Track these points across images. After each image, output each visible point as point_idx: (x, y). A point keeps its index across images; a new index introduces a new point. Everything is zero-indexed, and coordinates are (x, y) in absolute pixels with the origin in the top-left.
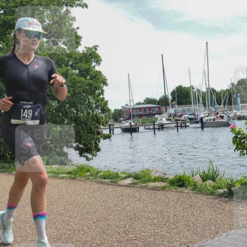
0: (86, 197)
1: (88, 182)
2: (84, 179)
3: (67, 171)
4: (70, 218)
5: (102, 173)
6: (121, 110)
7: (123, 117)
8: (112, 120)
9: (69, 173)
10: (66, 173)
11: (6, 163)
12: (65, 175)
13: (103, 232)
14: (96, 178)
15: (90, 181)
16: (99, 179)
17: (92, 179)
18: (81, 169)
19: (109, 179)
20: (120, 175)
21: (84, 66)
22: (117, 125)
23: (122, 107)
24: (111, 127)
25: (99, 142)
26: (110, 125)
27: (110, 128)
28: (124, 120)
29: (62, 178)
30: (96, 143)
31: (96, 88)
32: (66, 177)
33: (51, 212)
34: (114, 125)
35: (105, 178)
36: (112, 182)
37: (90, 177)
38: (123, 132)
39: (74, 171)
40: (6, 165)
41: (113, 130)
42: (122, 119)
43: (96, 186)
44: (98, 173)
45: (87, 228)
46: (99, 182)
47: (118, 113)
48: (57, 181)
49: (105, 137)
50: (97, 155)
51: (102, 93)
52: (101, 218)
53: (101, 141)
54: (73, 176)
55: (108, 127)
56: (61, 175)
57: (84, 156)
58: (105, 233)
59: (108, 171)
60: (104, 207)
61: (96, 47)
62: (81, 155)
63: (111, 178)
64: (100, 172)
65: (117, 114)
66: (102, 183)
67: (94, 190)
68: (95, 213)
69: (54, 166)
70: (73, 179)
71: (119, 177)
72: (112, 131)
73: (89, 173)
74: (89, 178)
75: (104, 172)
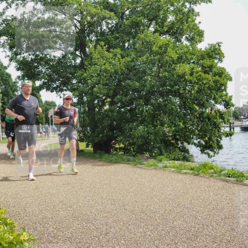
0: (212, 194)
1: (212, 179)
2: (207, 176)
3: (189, 167)
4: (197, 212)
5: (226, 171)
6: (242, 108)
7: (244, 116)
8: (232, 118)
9: (192, 169)
10: (188, 169)
11: (131, 156)
12: (188, 171)
13: (232, 229)
14: (220, 176)
15: (214, 178)
16: (223, 177)
17: (216, 177)
18: (204, 166)
19: (234, 177)
20: (245, 175)
21: (207, 62)
22: (237, 123)
23: (244, 105)
24: (232, 125)
25: (221, 139)
26: (230, 124)
27: (230, 126)
28: (245, 119)
29: (186, 173)
30: (217, 141)
31: (222, 85)
32: (189, 173)
33: (178, 205)
34: (233, 123)
35: (229, 177)
36: (237, 181)
37: (214, 175)
38: (242, 130)
39: (197, 168)
40: (131, 158)
41: (234, 128)
42: (242, 117)
43: (220, 184)
44: (221, 171)
45: (215, 223)
46: (223, 180)
47: (238, 110)
48: (180, 176)
49: (227, 134)
50: (218, 152)
51: (225, 90)
52: (229, 215)
53: (223, 138)
54: (196, 172)
55: (229, 125)
56: (185, 171)
57: (205, 153)
58: (235, 230)
59: (233, 170)
60: (230, 205)
61: (219, 44)
62: (202, 151)
63: (236, 177)
64: (224, 170)
65: (237, 112)
66: (227, 181)
67: (219, 187)
68: (222, 210)
69: (176, 162)
70: (197, 175)
71: (244, 176)
72: (232, 129)
73: (212, 171)
74: (212, 176)
75: (228, 170)
